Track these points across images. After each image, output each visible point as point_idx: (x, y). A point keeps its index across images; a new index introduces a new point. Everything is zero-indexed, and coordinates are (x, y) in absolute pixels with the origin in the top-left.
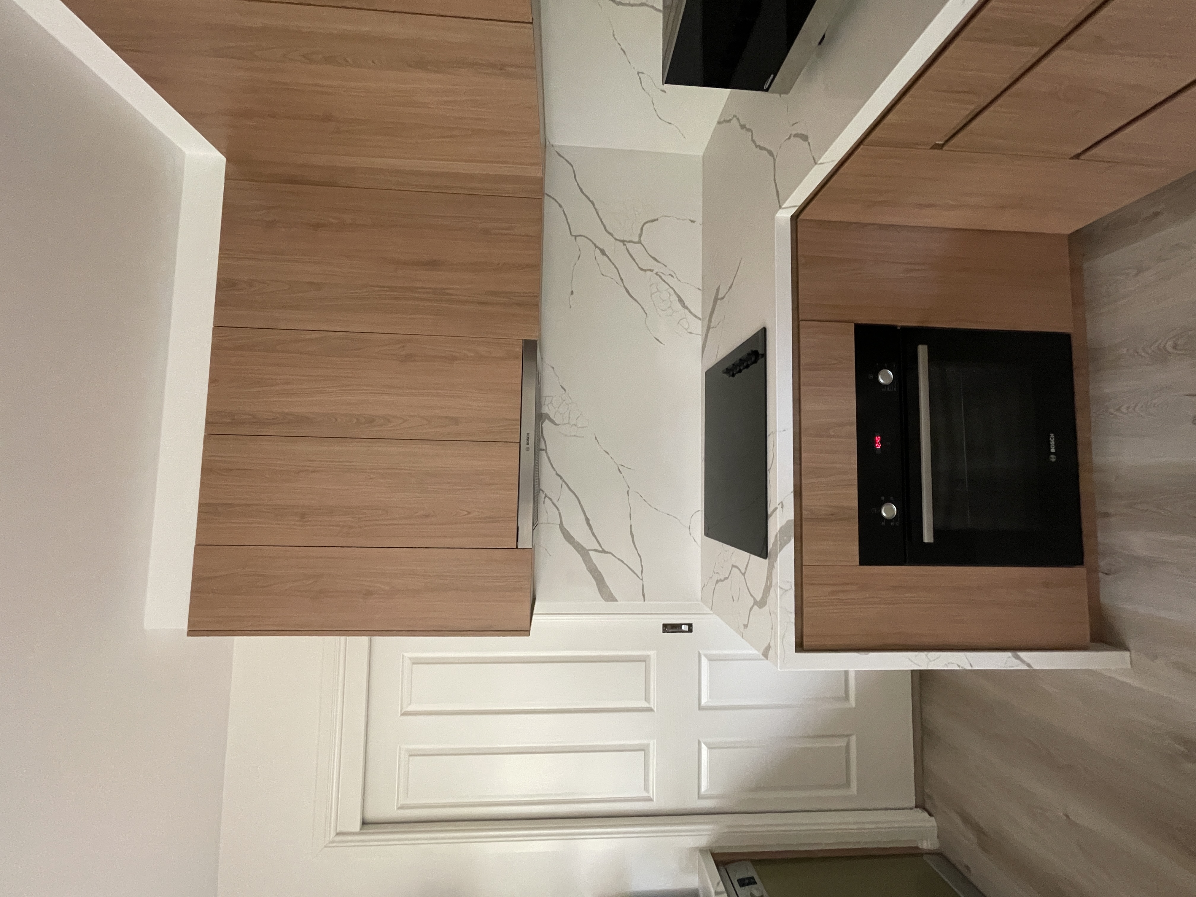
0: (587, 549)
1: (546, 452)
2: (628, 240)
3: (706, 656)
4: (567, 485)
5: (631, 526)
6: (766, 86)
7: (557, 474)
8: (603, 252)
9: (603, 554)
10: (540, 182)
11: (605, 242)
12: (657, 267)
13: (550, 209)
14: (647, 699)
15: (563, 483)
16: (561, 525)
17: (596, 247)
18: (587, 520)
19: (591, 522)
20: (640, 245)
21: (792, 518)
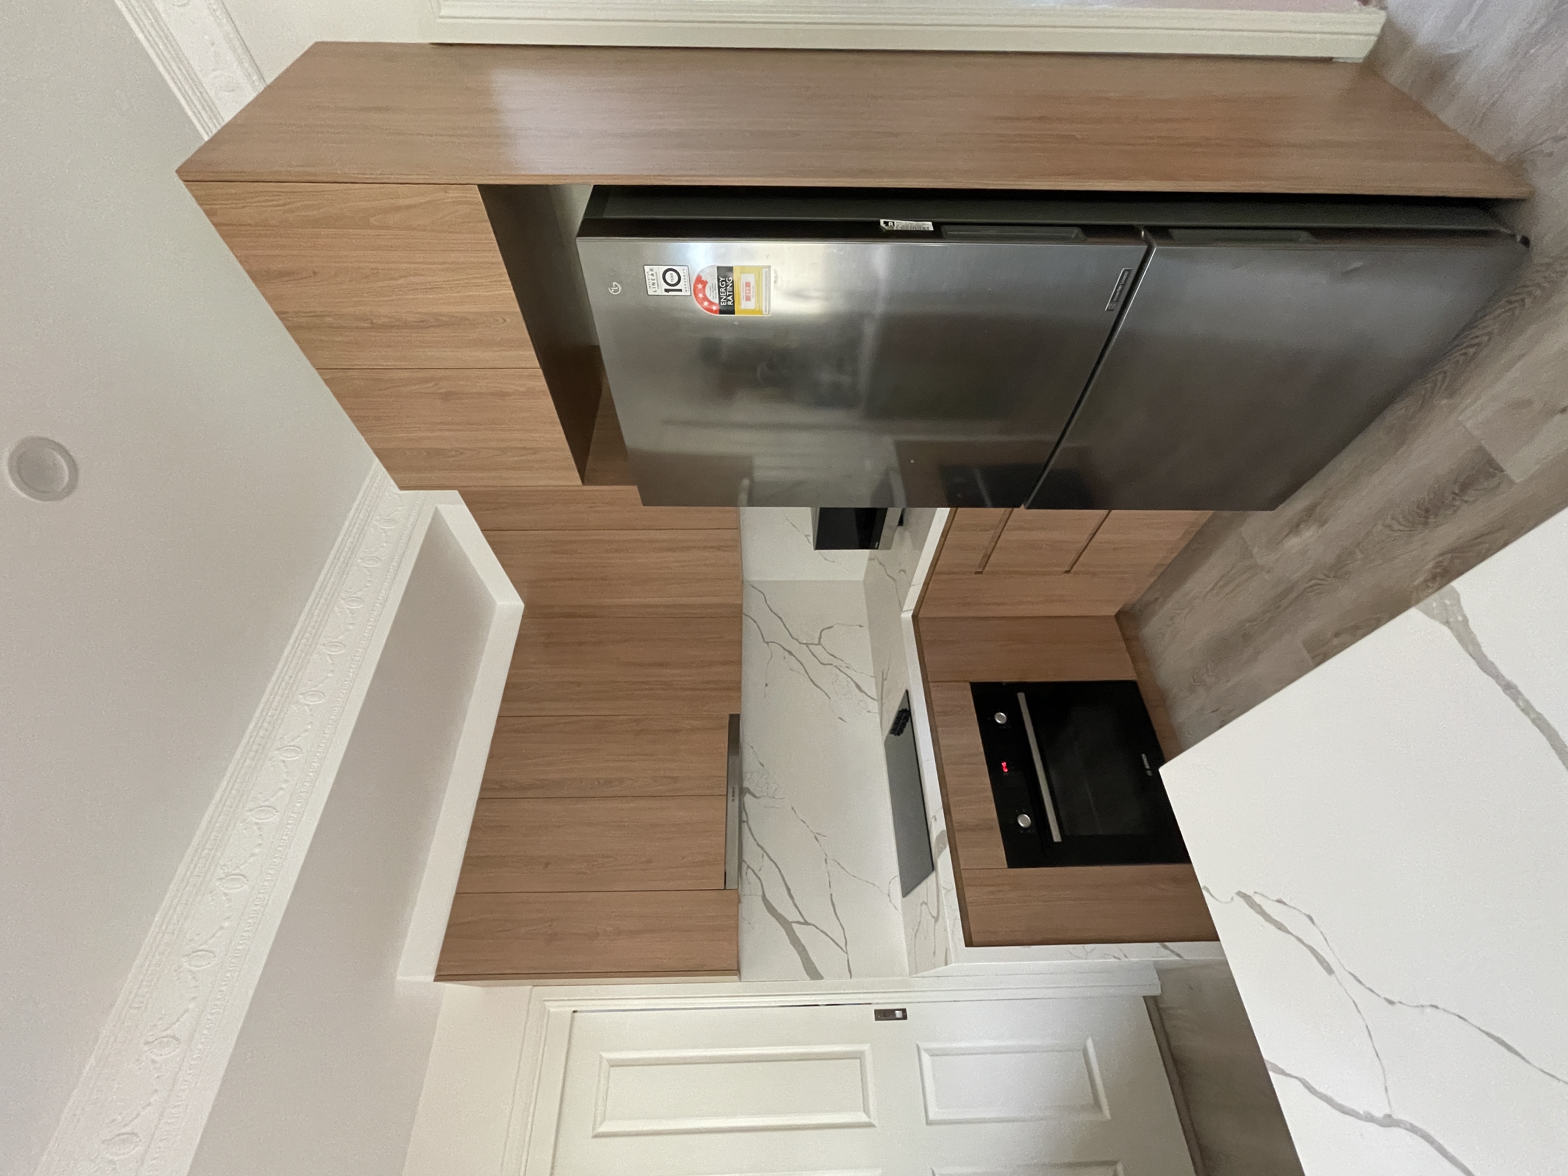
0: (790, 920)
1: (748, 824)
2: (810, 643)
3: (926, 1050)
4: (769, 856)
5: (831, 895)
6: (876, 546)
7: (758, 845)
8: (790, 653)
9: (805, 926)
10: (741, 606)
11: (793, 646)
12: (836, 662)
13: (747, 623)
14: (866, 1111)
15: (765, 854)
16: (764, 897)
17: (785, 649)
18: (788, 889)
19: (792, 892)
20: (820, 646)
21: (945, 828)
